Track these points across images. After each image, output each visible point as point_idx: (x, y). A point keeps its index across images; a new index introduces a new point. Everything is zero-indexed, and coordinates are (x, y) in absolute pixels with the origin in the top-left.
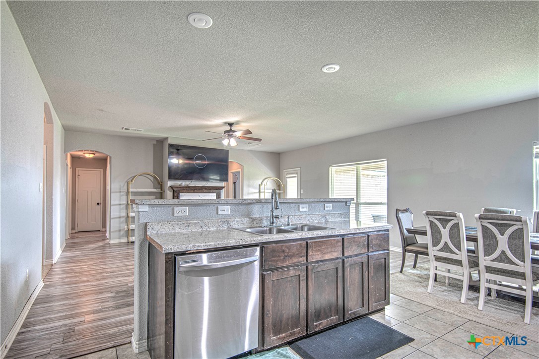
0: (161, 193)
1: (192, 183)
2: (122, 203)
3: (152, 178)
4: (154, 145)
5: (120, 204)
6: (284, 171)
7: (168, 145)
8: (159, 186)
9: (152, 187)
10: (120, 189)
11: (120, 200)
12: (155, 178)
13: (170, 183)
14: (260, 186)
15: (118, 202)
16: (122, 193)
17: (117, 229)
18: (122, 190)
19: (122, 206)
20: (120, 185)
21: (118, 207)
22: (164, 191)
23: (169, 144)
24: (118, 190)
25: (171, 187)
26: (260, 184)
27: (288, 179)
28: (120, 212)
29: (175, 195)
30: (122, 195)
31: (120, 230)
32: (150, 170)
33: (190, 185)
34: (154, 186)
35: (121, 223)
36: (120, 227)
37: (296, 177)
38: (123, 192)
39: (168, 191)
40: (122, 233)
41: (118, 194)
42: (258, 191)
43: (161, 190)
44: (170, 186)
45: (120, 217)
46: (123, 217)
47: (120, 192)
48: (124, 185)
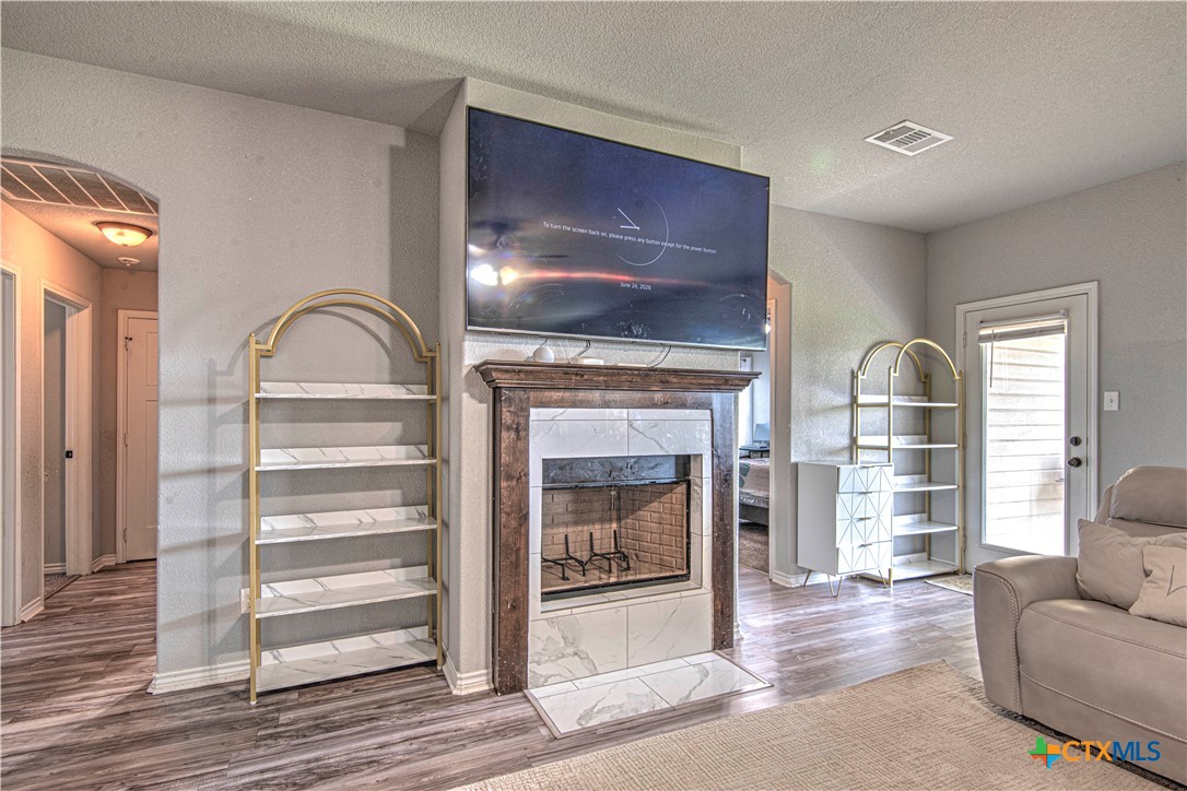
0: (431, 405)
1: (591, 351)
2: (220, 460)
3: (383, 330)
4: (393, 150)
5: (211, 471)
6: (961, 309)
7: (464, 113)
8: (422, 373)
9: (386, 377)
10: (211, 384)
11: (211, 446)
12: (398, 326)
13: (475, 350)
14: (854, 376)
15: (196, 459)
16: (221, 409)
17: (196, 608)
18: (219, 393)
19: (222, 481)
20: (212, 363)
21: (198, 483)
22: (446, 399)
23: (470, 109)
24: (200, 392)
25: (484, 371)
26: (855, 366)
27: (986, 345)
28: (210, 512)
29: (507, 417)
30: (223, 420)
31: (210, 617)
32: (372, 278)
33: (587, 362)
34: (394, 370)
35: (214, 574)
36: (211, 597)
37: (1060, 329)
38: (227, 400)
39: (465, 396)
40: (224, 627)
41: (198, 413)
42: (846, 400)
43: (432, 391)
44: (477, 368)
45: (210, 543)
46: (228, 540)
47: (211, 401)
48: (232, 365)
